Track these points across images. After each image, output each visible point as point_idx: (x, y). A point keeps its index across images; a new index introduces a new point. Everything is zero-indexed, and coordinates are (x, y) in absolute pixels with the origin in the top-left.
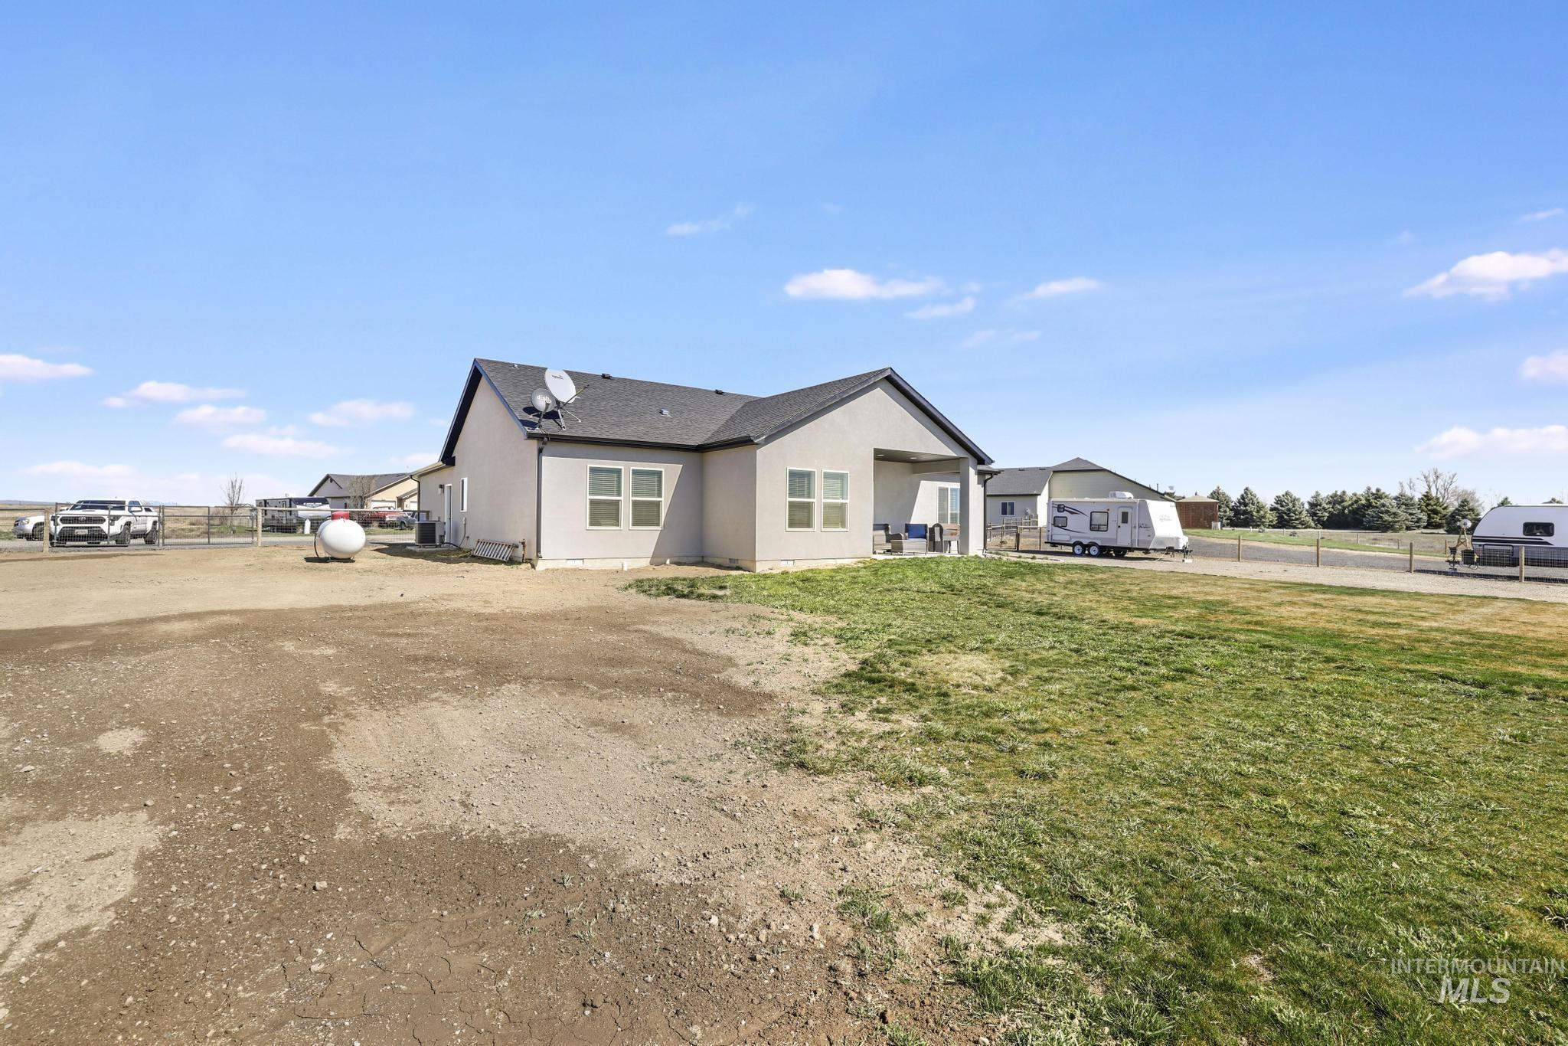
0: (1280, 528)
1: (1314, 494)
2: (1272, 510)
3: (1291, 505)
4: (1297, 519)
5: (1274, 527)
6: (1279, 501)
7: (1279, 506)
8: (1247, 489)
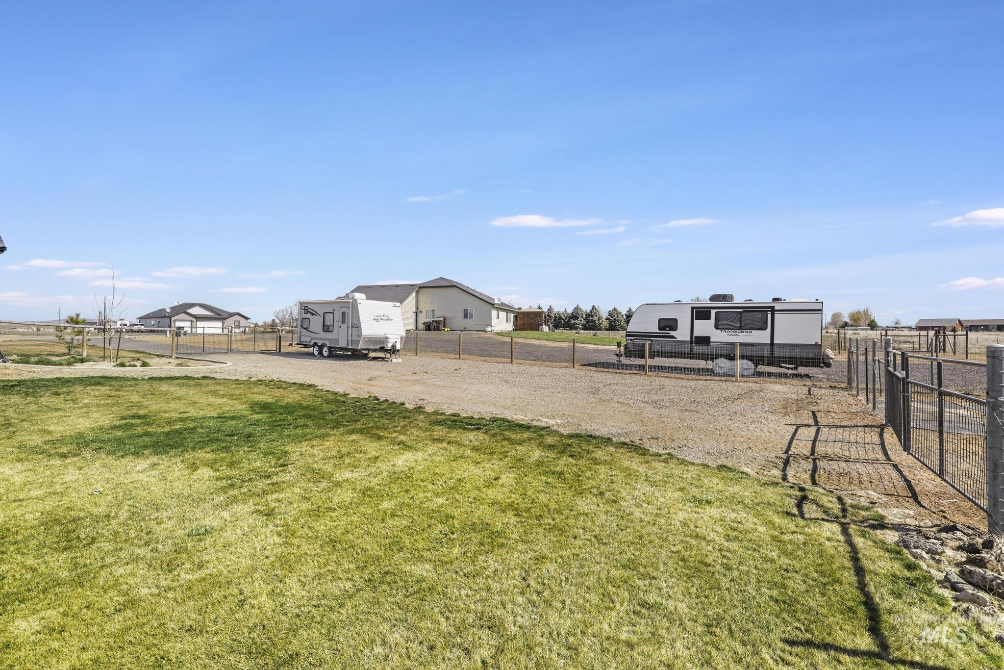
0: (610, 330)
1: (628, 309)
2: (606, 320)
3: (616, 316)
4: (619, 325)
5: (607, 330)
6: (610, 314)
7: (610, 317)
8: (593, 306)
